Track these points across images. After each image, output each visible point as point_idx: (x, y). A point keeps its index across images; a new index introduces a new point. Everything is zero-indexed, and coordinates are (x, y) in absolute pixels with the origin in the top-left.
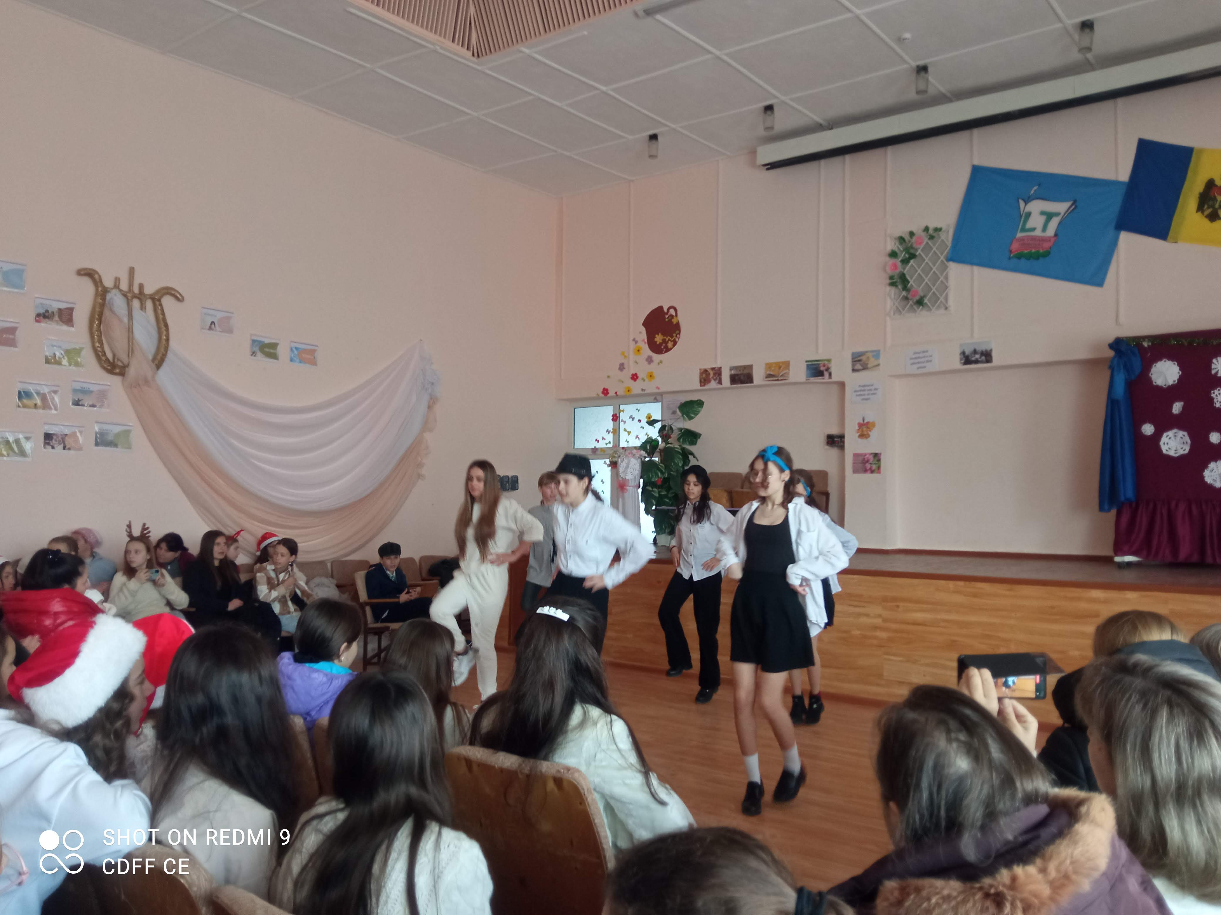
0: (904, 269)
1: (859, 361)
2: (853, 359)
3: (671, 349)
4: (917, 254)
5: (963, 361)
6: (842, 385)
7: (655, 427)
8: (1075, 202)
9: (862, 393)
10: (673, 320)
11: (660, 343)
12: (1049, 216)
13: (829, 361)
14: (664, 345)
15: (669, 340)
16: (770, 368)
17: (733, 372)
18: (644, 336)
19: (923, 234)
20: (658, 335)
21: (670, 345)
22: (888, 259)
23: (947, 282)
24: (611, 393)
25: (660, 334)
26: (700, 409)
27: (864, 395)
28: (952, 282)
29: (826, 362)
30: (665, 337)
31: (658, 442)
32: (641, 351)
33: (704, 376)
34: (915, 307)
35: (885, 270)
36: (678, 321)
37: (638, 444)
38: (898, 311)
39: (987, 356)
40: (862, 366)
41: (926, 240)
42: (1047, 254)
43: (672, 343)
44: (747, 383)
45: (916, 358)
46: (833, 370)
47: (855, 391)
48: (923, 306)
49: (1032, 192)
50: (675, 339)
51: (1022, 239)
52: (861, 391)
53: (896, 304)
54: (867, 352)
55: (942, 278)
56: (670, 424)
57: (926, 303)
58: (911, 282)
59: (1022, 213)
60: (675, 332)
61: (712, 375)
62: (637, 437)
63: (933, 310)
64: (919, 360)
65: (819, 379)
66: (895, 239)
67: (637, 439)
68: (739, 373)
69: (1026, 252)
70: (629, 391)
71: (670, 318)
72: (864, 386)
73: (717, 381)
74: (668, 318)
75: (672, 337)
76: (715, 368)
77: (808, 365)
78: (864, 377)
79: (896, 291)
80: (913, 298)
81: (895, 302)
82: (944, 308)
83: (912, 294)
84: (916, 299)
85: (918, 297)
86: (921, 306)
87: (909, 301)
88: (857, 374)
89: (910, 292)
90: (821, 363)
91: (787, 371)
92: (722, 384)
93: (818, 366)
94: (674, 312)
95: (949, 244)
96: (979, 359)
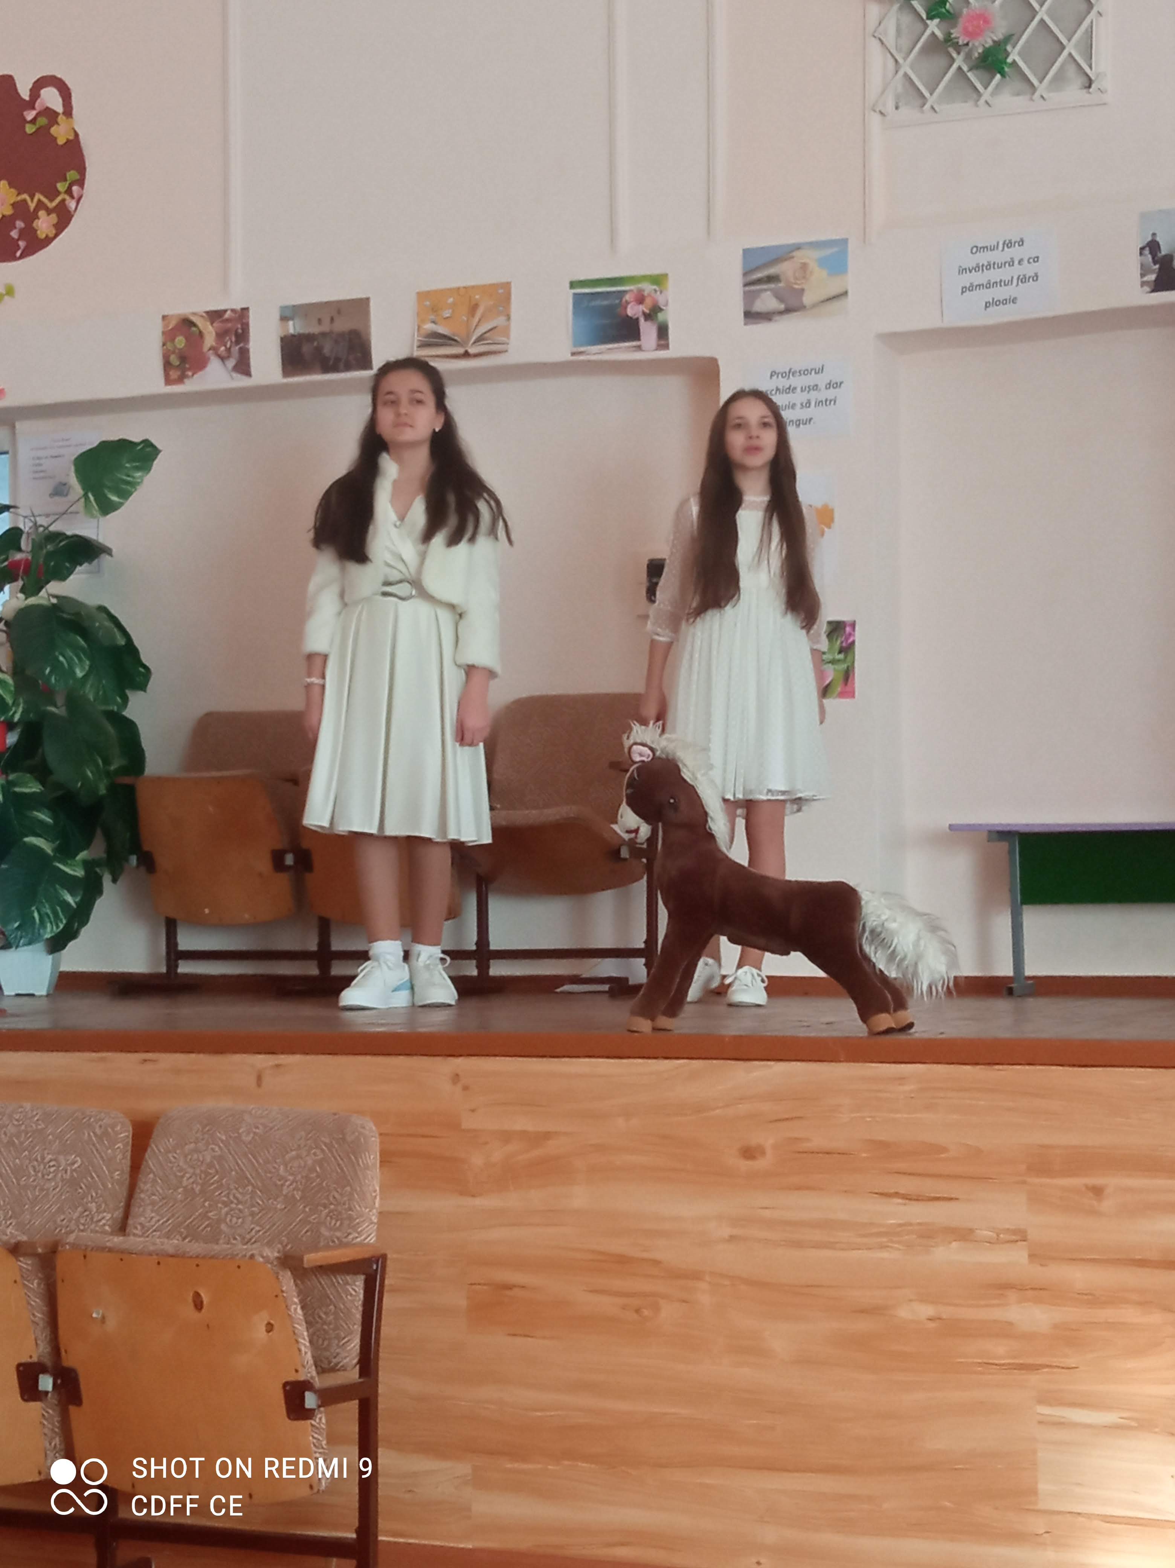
1: (771, 279)
2: (745, 274)
3: (47, 241)
6: (706, 371)
10: (55, 131)
11: (5, 218)
13: (659, 280)
14: (19, 223)
15: (41, 205)
16: (434, 309)
17: (292, 328)
21: (44, 224)
25: (4, 185)
29: (648, 288)
30: (23, 194)
33: (180, 342)
34: (975, 78)
36: (77, 135)
38: (913, 95)
40: (780, 299)
43: (54, 217)
44: (348, 368)
45: (977, 268)
46: (672, 316)
48: (1003, 75)
50: (62, 200)
52: (776, 390)
53: (906, 68)
54: (798, 247)
56: (40, 526)
57: (1018, 63)
60: (62, 177)
61: (210, 340)
63: (1042, 88)
64: (994, 275)
65: (620, 352)
68: (315, 329)
71: (42, 121)
72: (791, 373)
73: (232, 362)
74: (32, 120)
75: (52, 194)
76: (225, 311)
77: (578, 299)
79: (907, 19)
80: (967, 44)
81: (900, 60)
82: (1080, 81)
83: (966, 32)
84: (980, 50)
85: (987, 40)
86: (998, 76)
87: (954, 55)
88: (761, 329)
89: (954, 26)
90: (625, 292)
91: (500, 321)
92: (248, 373)
93: (617, 301)
94: (60, 100)
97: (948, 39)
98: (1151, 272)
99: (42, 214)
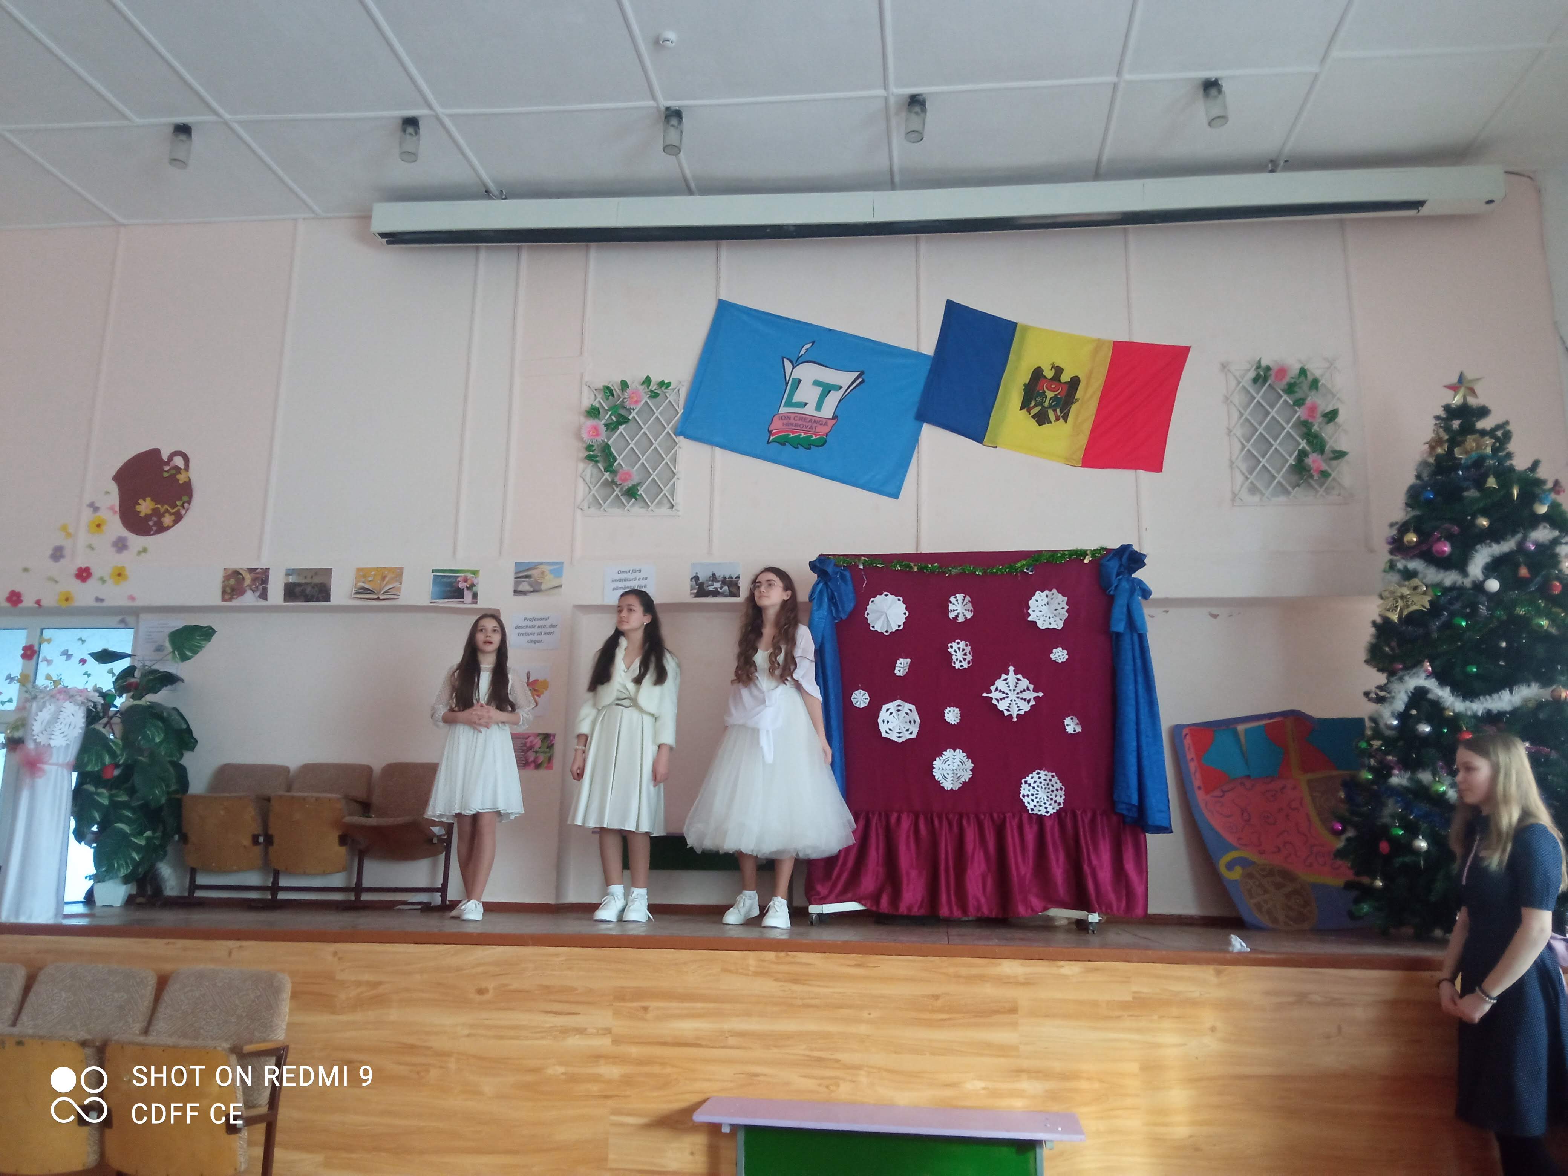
0: (609, 440)
1: (527, 577)
2: (516, 573)
3: (168, 528)
4: (630, 418)
5: (695, 591)
8: (862, 374)
9: (529, 631)
10: (178, 477)
11: (147, 515)
13: (475, 573)
14: (154, 519)
15: (167, 511)
16: (364, 576)
17: (291, 579)
18: (114, 498)
19: (641, 388)
20: (145, 501)
21: (167, 520)
22: (583, 419)
23: (674, 467)
24: (28, 601)
25: (148, 499)
27: (533, 634)
28: (681, 468)
29: (469, 575)
30: (159, 506)
32: (103, 527)
33: (232, 581)
34: (623, 499)
35: (578, 435)
36: (190, 480)
38: (596, 503)
39: (729, 587)
40: (532, 585)
41: (646, 399)
43: (173, 518)
44: (318, 600)
45: (620, 580)
46: (480, 589)
47: (517, 627)
48: (636, 499)
50: (179, 510)
51: (787, 416)
52: (527, 627)
53: (593, 492)
54: (541, 564)
55: (667, 460)
56: (145, 662)
57: (641, 494)
58: (619, 460)
60: (180, 499)
61: (248, 581)
63: (652, 507)
65: (453, 603)
66: (596, 390)
68: (303, 581)
69: (792, 436)
70: (67, 600)
71: (173, 472)
72: (534, 619)
73: (258, 593)
74: (168, 471)
75: (174, 506)
76: (258, 569)
77: (435, 578)
78: (531, 605)
79: (595, 471)
80: (621, 485)
81: (592, 488)
82: (669, 505)
83: (620, 479)
84: (627, 487)
85: (630, 484)
86: (634, 500)
87: (615, 488)
88: (522, 598)
89: (616, 476)
90: (459, 576)
91: (396, 584)
92: (266, 599)
93: (454, 580)
94: (183, 463)
95: (681, 411)
96: (719, 590)
97: (613, 482)
98: (695, 589)
99: (167, 515)
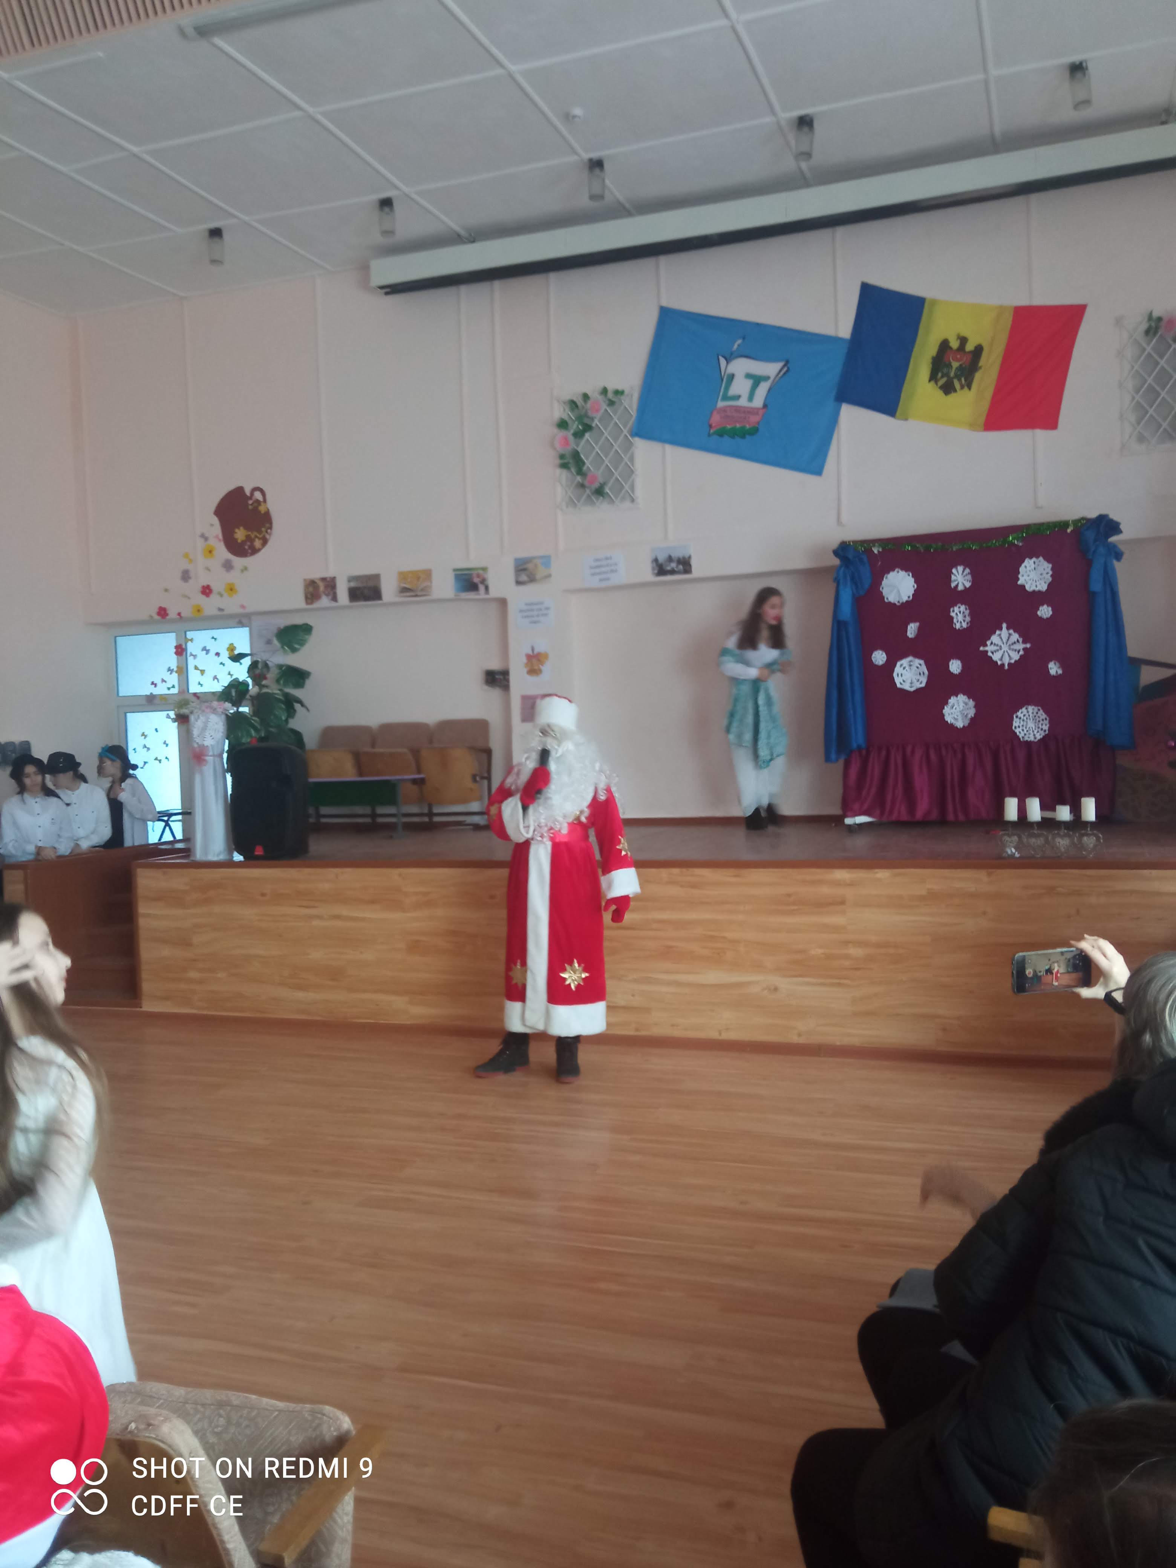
0: (578, 445)
2: (515, 567)
3: (259, 550)
4: (594, 425)
5: (656, 571)
6: (503, 603)
7: (241, 664)
9: (530, 614)
10: (260, 508)
11: (243, 542)
12: (757, 380)
13: (484, 569)
14: (249, 543)
15: (256, 537)
16: (404, 578)
17: (352, 584)
18: (217, 529)
19: (600, 398)
20: (239, 530)
21: (257, 543)
22: (556, 430)
23: (633, 465)
24: (172, 614)
25: (242, 528)
26: (307, 637)
27: (532, 616)
28: (639, 465)
29: (481, 572)
30: (250, 533)
31: (248, 685)
32: (214, 552)
33: (311, 589)
34: (593, 497)
35: (552, 445)
36: (268, 510)
37: (218, 687)
38: (572, 503)
39: (685, 565)
40: (528, 576)
41: (604, 406)
42: (754, 431)
43: (261, 541)
44: (374, 599)
45: (596, 567)
46: (490, 583)
47: (521, 611)
48: (603, 496)
49: (736, 346)
50: (265, 535)
51: (724, 410)
52: (528, 610)
53: (569, 493)
54: (534, 557)
55: (626, 460)
56: (264, 658)
57: (607, 493)
58: (588, 464)
59: (723, 374)
60: (264, 526)
61: (322, 588)
62: (215, 678)
63: (617, 502)
64: (601, 569)
65: (472, 595)
66: (564, 403)
67: (216, 680)
68: (361, 585)
70: (199, 611)
71: (255, 505)
72: (531, 604)
73: (330, 597)
74: (251, 505)
75: (260, 532)
76: (327, 577)
77: (456, 576)
78: (530, 592)
79: (569, 475)
80: (590, 485)
81: (567, 490)
82: (630, 500)
83: (589, 480)
84: (595, 487)
85: (597, 484)
86: (601, 497)
87: (586, 489)
88: (522, 588)
89: (586, 478)
90: (473, 573)
91: (428, 583)
92: (337, 601)
93: (470, 577)
94: (261, 496)
95: (634, 413)
96: (675, 569)
97: (584, 484)
98: (656, 569)
99: (257, 540)
